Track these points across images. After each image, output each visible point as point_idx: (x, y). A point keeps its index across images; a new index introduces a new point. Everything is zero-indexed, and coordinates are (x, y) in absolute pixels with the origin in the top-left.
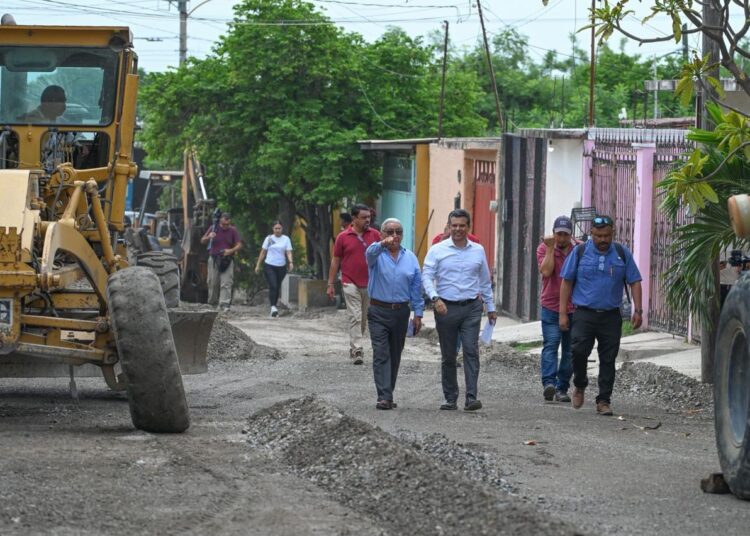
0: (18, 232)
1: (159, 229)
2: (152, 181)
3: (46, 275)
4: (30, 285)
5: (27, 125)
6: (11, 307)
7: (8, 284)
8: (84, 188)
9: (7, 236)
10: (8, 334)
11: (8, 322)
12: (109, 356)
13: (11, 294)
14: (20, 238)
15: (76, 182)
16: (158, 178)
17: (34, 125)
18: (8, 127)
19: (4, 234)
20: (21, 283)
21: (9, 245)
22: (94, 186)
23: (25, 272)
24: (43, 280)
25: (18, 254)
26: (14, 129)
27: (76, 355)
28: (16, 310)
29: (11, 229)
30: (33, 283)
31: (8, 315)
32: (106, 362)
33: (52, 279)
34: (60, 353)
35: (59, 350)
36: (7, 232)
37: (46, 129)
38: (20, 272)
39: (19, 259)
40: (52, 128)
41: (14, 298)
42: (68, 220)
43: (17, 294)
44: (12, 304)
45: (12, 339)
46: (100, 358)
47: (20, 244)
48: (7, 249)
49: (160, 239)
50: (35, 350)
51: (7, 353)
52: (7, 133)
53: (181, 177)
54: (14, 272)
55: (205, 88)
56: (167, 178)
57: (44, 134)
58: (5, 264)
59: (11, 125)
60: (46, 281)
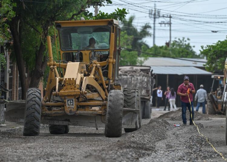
0: (75, 79)
1: (218, 94)
2: (215, 79)
3: (83, 91)
4: (78, 94)
5: (85, 50)
6: (74, 101)
7: (72, 94)
8: (96, 66)
9: (72, 81)
10: (73, 109)
11: (73, 105)
12: (104, 113)
13: (73, 97)
14: (75, 81)
15: (94, 65)
16: (216, 78)
17: (87, 50)
18: (79, 51)
19: (71, 80)
20: (76, 94)
21: (72, 83)
22: (99, 66)
23: (77, 91)
24: (82, 93)
25: (75, 85)
26: (81, 51)
27: (94, 113)
28: (75, 101)
29: (72, 78)
30: (79, 94)
31: (73, 103)
32: (103, 114)
33: (85, 92)
34: (89, 113)
35: (89, 112)
36: (72, 80)
37: (91, 51)
38: (76, 91)
39: (75, 87)
40: (92, 51)
41: (74, 98)
42: (92, 76)
43: (75, 97)
44: (74, 100)
45: (75, 110)
46: (101, 114)
47: (75, 83)
48: (72, 84)
49: (218, 97)
50: (82, 112)
51: (73, 114)
52: (79, 53)
53: (223, 77)
54: (74, 91)
55: (223, 50)
56: (219, 77)
57: (90, 52)
58: (71, 89)
59: (80, 50)
60: (83, 93)
